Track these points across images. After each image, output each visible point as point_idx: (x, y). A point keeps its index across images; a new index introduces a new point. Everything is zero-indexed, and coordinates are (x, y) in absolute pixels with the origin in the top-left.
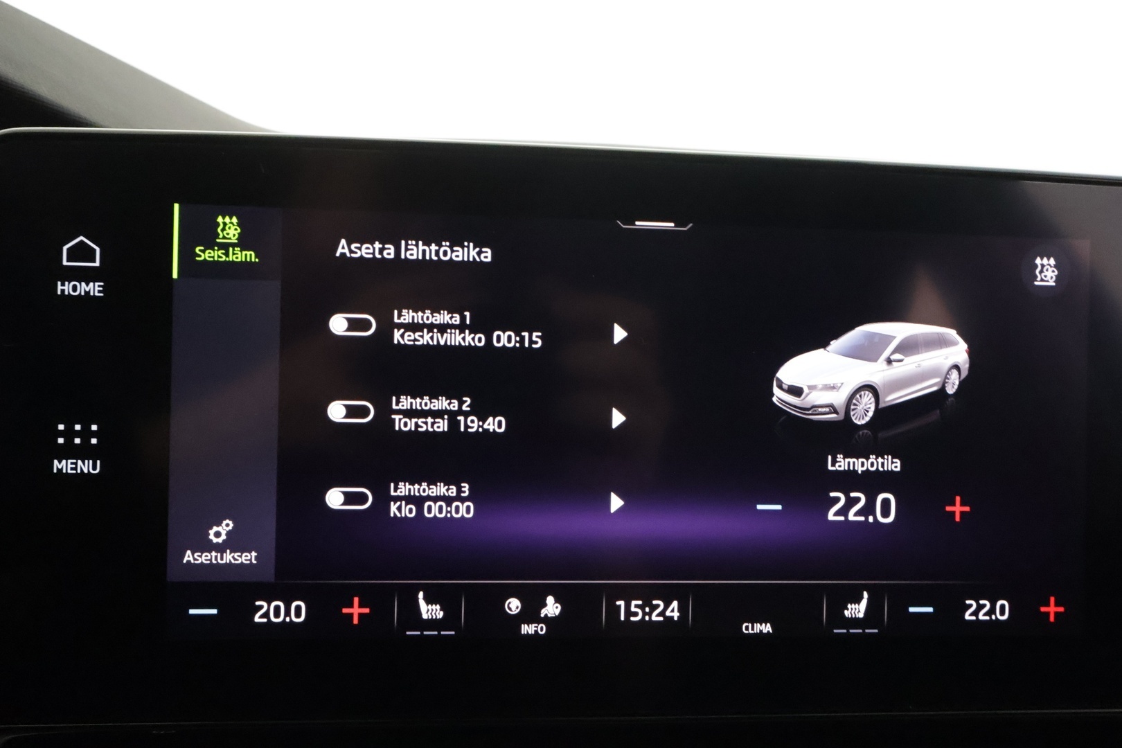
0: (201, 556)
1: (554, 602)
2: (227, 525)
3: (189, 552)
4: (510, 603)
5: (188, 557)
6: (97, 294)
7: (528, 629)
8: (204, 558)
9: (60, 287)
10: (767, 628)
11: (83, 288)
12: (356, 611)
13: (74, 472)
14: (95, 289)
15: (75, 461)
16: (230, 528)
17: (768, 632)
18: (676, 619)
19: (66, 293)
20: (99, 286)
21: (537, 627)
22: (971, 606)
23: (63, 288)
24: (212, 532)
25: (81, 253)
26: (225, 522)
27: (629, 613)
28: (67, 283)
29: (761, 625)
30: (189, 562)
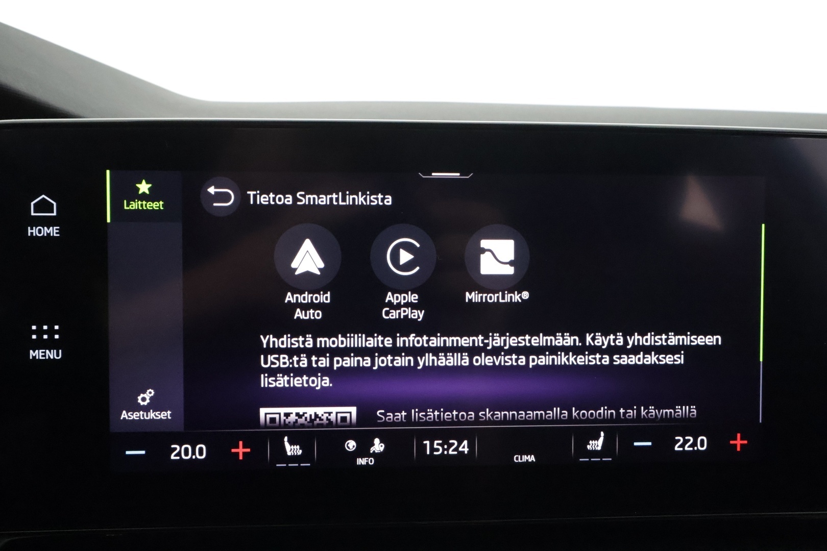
0: (132, 415)
1: (379, 442)
2: (150, 393)
3: (124, 412)
4: (348, 444)
5: (124, 415)
6: (55, 235)
7: (361, 461)
8: (135, 416)
9: (30, 231)
10: (532, 458)
11: (45, 231)
12: (241, 450)
13: (44, 358)
14: (54, 231)
15: (44, 351)
16: (152, 395)
17: (532, 461)
18: (466, 452)
19: (34, 235)
20: (56, 229)
21: (368, 460)
22: (679, 440)
23: (32, 231)
24: (139, 398)
25: (43, 206)
26: (148, 391)
27: (433, 449)
28: (34, 228)
29: (527, 456)
30: (124, 419)
